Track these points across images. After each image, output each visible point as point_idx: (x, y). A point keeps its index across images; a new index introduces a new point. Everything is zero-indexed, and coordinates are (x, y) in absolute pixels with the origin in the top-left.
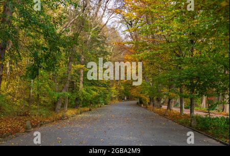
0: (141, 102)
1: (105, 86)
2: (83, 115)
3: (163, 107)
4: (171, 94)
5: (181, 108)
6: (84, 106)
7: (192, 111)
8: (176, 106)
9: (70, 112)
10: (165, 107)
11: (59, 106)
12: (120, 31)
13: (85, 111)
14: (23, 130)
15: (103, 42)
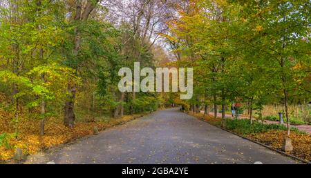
0: (183, 109)
1: (153, 95)
2: (136, 120)
3: (201, 111)
4: (207, 101)
5: (216, 113)
6: (136, 113)
7: (223, 115)
8: (212, 111)
9: (126, 118)
10: (202, 112)
11: (116, 113)
12: (165, 49)
13: (138, 117)
14: (91, 133)
15: (151, 58)
